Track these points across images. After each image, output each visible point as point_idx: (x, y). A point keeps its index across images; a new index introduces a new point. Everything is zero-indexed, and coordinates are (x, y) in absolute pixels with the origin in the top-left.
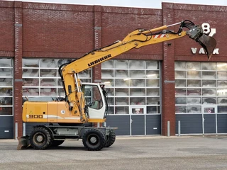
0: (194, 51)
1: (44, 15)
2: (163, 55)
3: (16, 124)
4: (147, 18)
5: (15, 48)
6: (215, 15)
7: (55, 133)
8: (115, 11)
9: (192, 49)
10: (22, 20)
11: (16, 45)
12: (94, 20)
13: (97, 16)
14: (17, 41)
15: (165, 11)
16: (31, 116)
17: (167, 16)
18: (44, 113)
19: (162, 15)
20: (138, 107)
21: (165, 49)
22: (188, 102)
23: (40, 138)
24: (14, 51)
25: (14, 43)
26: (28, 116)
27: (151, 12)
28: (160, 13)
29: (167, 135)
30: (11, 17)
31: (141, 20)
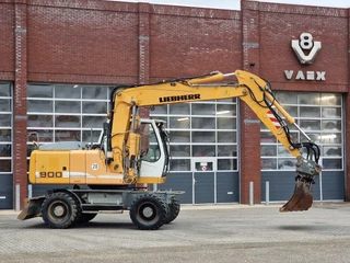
0: (289, 74)
1: (61, 16)
3: (18, 187)
4: (220, 24)
5: (15, 67)
6: (319, 21)
7: (84, 202)
8: (170, 12)
9: (286, 72)
10: (27, 23)
11: (18, 63)
12: (138, 26)
13: (144, 20)
14: (18, 56)
15: (247, 14)
16: (43, 175)
17: (249, 21)
18: (65, 169)
19: (241, 20)
20: (204, 160)
22: (280, 153)
23: (59, 210)
24: (14, 72)
25: (14, 60)
26: (38, 174)
27: (224, 14)
28: (237, 17)
29: (249, 203)
30: (9, 19)
31: (210, 27)
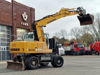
0: (22, 23)
2: (13, 24)
4: (8, 6)
6: (26, 10)
15: (13, 4)
18: (36, 48)
20: (3, 47)
21: (14, 22)
26: (28, 50)
28: (11, 5)
31: (6, 7)
